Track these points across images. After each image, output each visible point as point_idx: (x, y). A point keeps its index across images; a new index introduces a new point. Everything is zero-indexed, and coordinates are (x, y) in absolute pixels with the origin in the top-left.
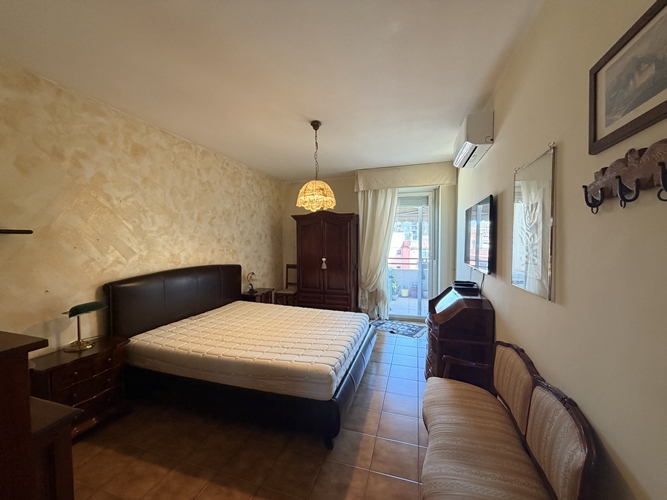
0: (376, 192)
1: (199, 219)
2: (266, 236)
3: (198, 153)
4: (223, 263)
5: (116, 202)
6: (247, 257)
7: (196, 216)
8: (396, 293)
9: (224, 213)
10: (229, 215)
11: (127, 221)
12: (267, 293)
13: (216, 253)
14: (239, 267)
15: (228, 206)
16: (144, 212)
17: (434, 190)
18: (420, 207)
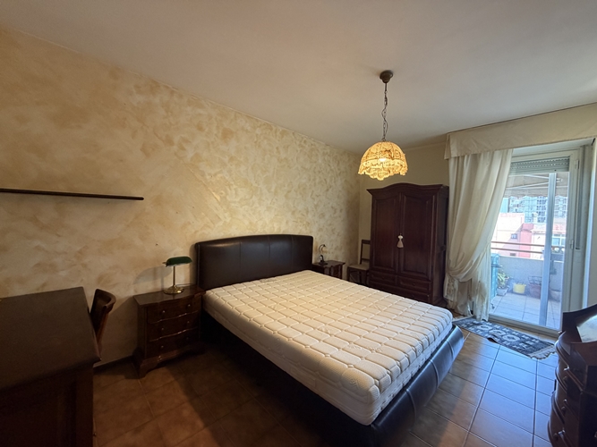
1: (276, 193)
2: (341, 211)
3: (278, 133)
4: (296, 233)
5: (208, 177)
6: (320, 230)
7: (273, 190)
8: (505, 287)
9: (299, 187)
10: (304, 189)
11: (216, 193)
12: (337, 266)
13: (290, 224)
14: (311, 238)
15: (304, 181)
16: (229, 185)
17: (584, 147)
18: (552, 175)
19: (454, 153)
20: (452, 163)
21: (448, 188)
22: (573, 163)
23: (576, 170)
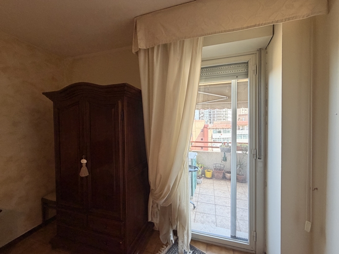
0: (166, 48)
17: (260, 50)
18: (234, 82)
19: (142, 45)
20: (142, 58)
21: (140, 92)
22: (252, 68)
23: (254, 76)
